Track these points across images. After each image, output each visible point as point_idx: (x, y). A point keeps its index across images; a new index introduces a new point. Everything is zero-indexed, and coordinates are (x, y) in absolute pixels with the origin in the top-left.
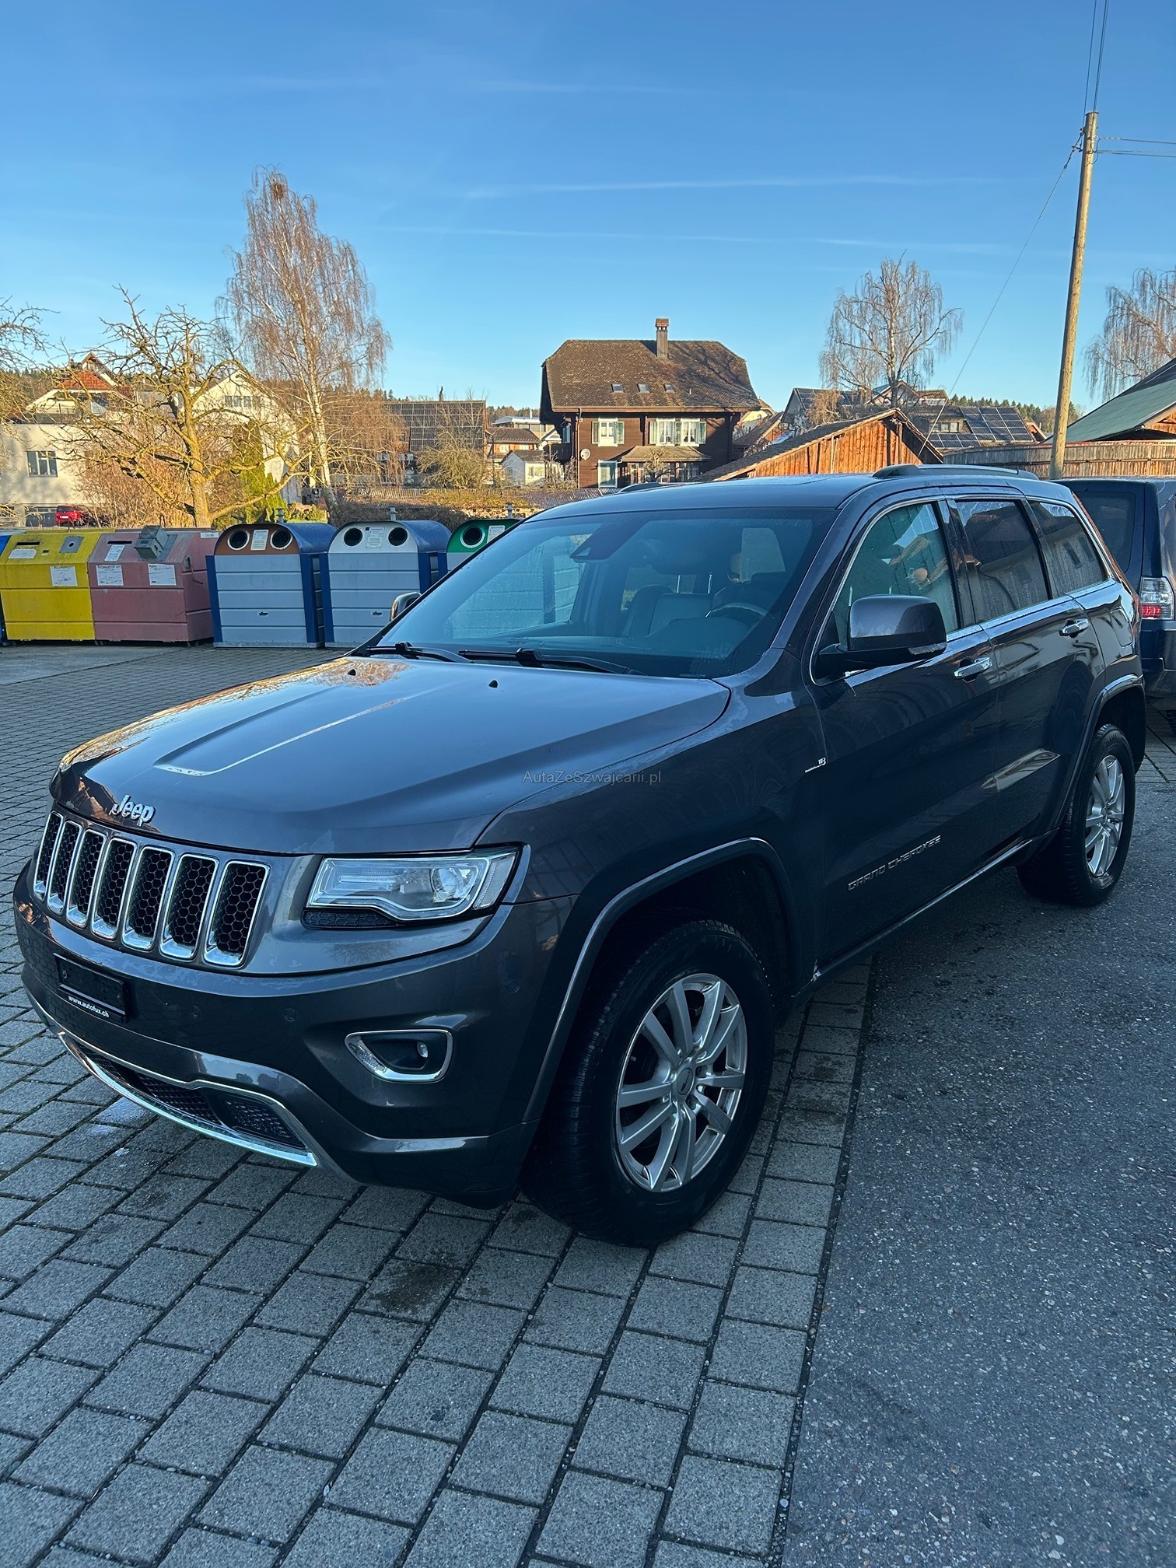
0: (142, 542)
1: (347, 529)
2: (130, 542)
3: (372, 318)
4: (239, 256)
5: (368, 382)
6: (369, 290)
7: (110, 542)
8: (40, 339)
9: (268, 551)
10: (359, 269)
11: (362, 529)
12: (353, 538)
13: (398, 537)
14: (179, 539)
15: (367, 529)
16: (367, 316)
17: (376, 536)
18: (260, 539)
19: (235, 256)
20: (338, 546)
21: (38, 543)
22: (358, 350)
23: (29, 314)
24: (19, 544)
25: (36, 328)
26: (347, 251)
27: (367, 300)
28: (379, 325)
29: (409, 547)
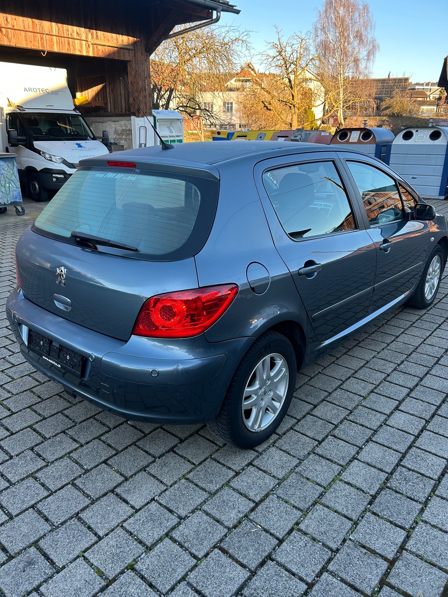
0: (295, 137)
1: (405, 131)
2: (288, 137)
3: (372, 38)
4: (320, 12)
5: (366, 68)
6: (373, 24)
7: (278, 137)
8: (249, 45)
9: (359, 142)
10: (370, 15)
11: (414, 131)
12: (408, 136)
13: (435, 136)
14: (311, 135)
15: (417, 131)
16: (369, 37)
17: (422, 135)
18: (355, 136)
19: (318, 12)
20: (399, 140)
21: (246, 136)
22: (363, 54)
23: (245, 33)
24: (238, 136)
25: (247, 40)
26: (365, 7)
27: (371, 29)
28: (375, 40)
29: (441, 142)
